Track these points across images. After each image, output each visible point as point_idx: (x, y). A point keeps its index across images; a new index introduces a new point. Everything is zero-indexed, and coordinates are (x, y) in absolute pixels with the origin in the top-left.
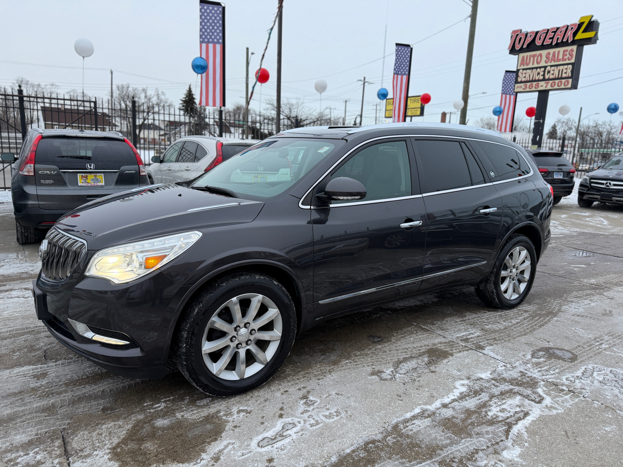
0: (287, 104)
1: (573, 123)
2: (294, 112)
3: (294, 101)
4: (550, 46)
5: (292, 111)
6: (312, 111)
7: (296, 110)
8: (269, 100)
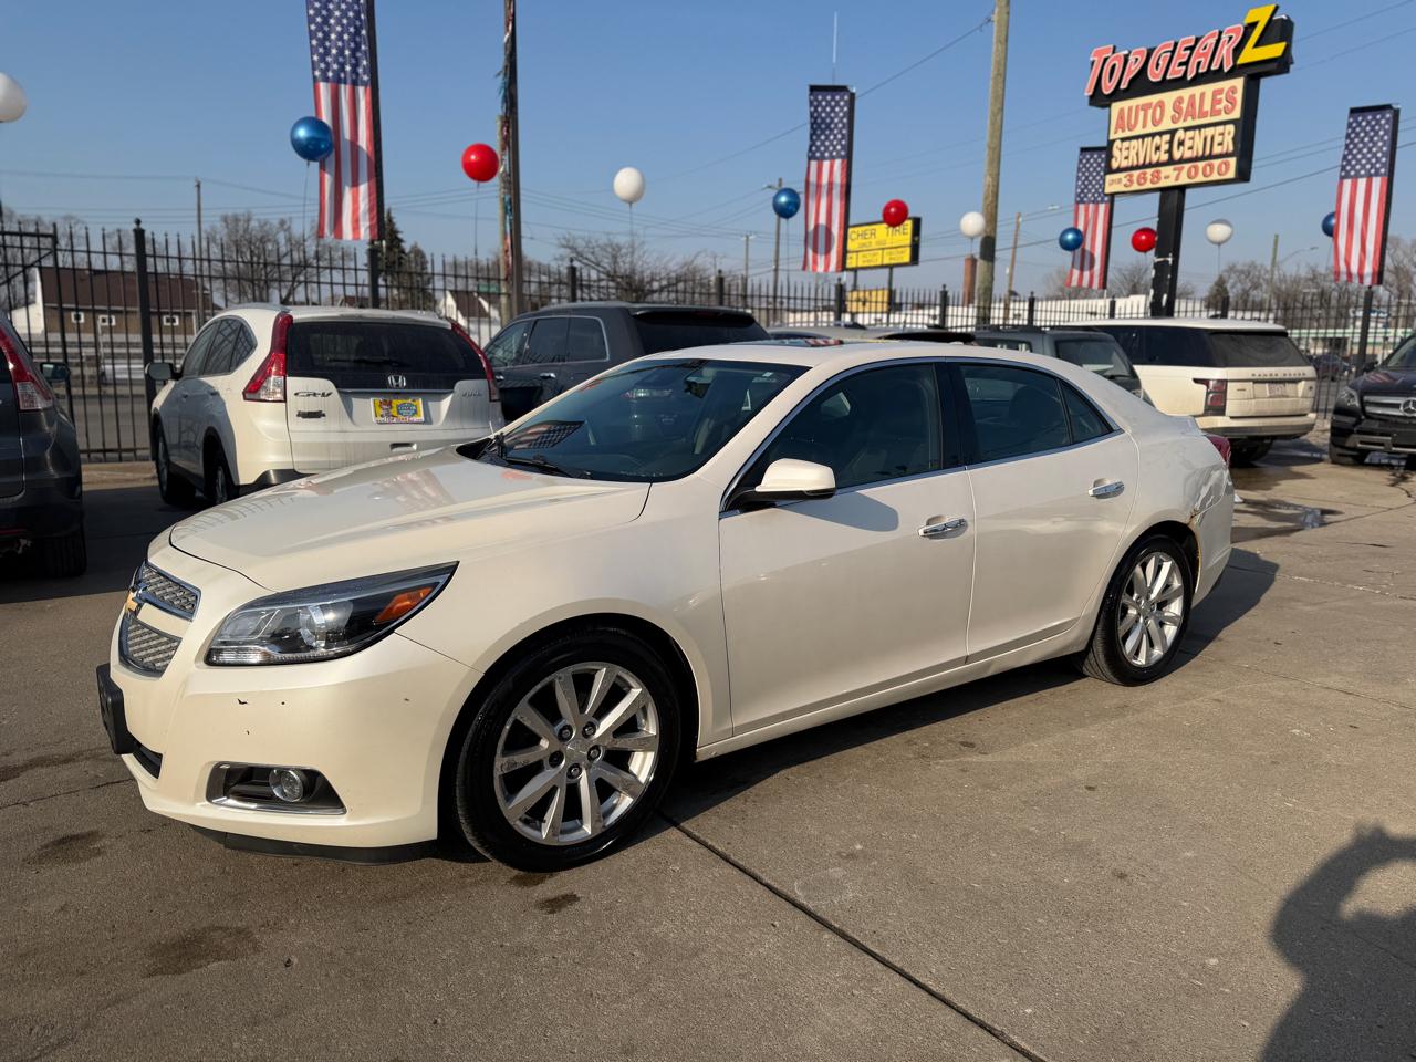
0: (606, 245)
1: (1263, 272)
2: (624, 263)
3: (622, 240)
4: (1181, 83)
5: (619, 260)
6: (665, 260)
7: (628, 259)
8: (565, 238)
